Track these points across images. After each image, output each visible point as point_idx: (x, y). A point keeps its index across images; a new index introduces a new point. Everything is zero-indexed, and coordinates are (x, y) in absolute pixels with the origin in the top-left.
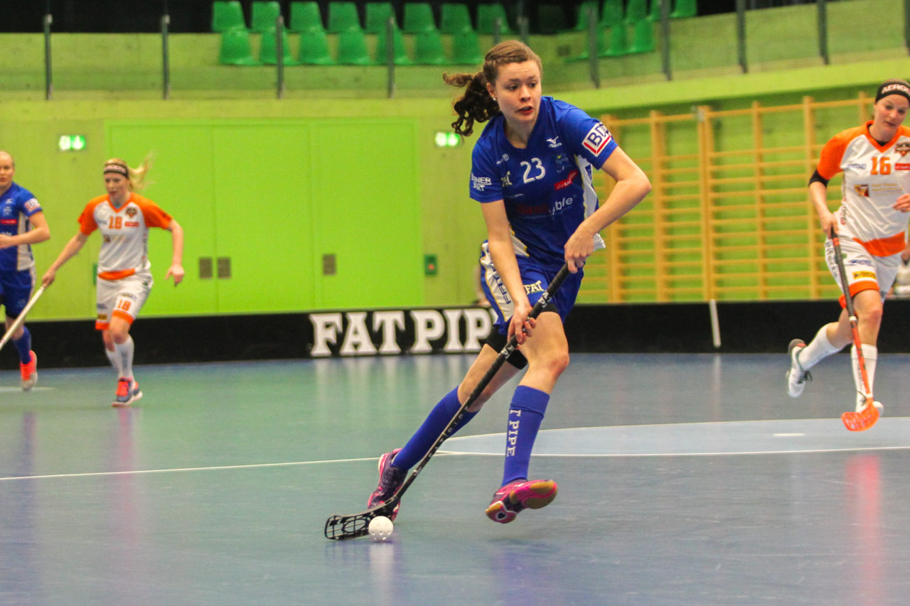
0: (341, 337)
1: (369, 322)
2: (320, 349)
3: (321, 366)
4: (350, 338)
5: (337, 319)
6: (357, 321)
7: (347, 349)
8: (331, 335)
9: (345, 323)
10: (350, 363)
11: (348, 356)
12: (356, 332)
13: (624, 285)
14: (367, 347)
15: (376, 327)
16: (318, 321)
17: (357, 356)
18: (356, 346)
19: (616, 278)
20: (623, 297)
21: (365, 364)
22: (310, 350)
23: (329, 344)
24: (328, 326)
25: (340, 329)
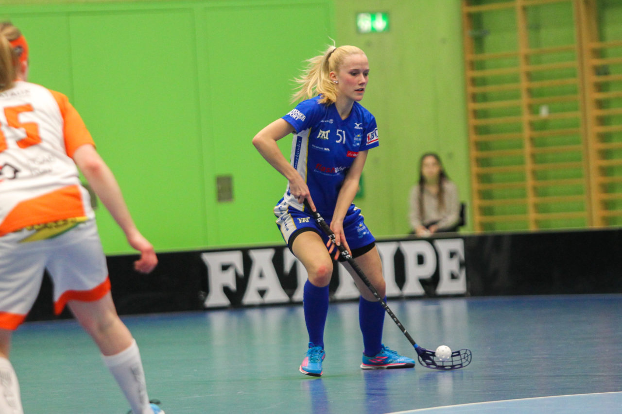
0: (242, 282)
1: (278, 262)
2: (216, 298)
3: (218, 321)
4: (254, 283)
5: (236, 259)
6: (263, 260)
7: (251, 297)
8: (229, 279)
9: (248, 263)
10: (254, 315)
11: (251, 306)
12: (261, 275)
13: (607, 205)
14: (277, 294)
15: (288, 268)
16: (213, 261)
17: (263, 306)
18: (262, 293)
19: (596, 196)
20: (606, 220)
21: (274, 315)
22: (203, 301)
23: (226, 290)
24: (225, 268)
25: (241, 272)
